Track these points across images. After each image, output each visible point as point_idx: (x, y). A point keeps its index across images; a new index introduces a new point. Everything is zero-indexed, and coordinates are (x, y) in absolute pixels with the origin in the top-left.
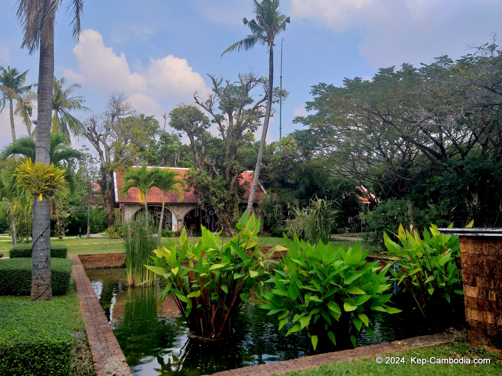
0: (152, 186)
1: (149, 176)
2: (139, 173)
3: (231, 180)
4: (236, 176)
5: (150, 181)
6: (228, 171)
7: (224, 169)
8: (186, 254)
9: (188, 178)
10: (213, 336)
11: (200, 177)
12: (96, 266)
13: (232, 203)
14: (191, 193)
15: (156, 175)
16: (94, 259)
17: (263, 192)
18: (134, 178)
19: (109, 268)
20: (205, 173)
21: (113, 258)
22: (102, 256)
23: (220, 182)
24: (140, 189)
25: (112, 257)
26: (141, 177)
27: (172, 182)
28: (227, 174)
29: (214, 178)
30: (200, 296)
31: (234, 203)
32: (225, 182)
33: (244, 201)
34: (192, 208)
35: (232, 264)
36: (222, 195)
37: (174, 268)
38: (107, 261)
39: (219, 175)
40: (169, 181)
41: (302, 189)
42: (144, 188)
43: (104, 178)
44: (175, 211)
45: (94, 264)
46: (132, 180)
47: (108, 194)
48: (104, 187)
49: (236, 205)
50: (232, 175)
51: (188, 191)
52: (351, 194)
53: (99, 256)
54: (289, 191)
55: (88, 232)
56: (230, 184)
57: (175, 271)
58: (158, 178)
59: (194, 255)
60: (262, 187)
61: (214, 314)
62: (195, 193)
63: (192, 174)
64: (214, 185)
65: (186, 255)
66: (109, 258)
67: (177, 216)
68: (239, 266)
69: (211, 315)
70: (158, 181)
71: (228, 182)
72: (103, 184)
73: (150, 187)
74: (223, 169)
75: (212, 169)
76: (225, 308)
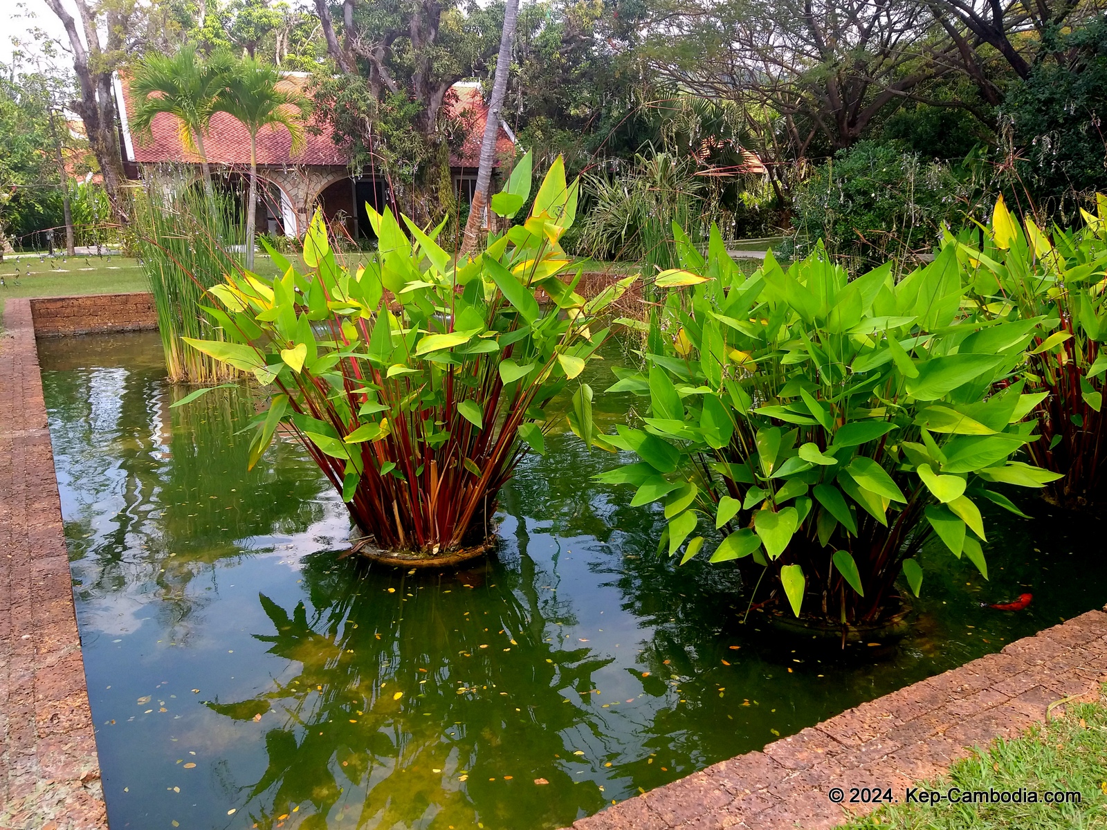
0: (217, 108)
1: (204, 81)
2: (175, 72)
3: (427, 102)
4: (440, 93)
5: (209, 95)
6: (419, 78)
7: (410, 71)
8: (329, 298)
9: (315, 96)
10: (436, 550)
11: (347, 92)
12: (86, 330)
13: (435, 165)
14: (325, 139)
15: (223, 78)
16: (76, 309)
17: (509, 139)
18: (163, 86)
19: (122, 332)
20: (357, 82)
21: (130, 306)
22: (99, 302)
23: (400, 107)
24: (181, 117)
25: (126, 303)
26: (179, 83)
27: (269, 97)
28: (418, 87)
29: (382, 97)
30: (390, 437)
31: (438, 167)
32: (410, 109)
33: (465, 163)
34: (330, 178)
35: (491, 334)
36: (408, 144)
37: (291, 346)
38: (115, 315)
39: (395, 90)
40: (264, 96)
41: (607, 131)
42: (192, 113)
43: (89, 96)
44: (288, 187)
45: (78, 324)
46: (156, 94)
47: (104, 139)
48: (91, 122)
49: (445, 171)
50: (430, 87)
51: (316, 131)
52: (725, 143)
53: (89, 302)
54: (576, 136)
55: (70, 243)
56: (425, 113)
57: (295, 358)
58: (228, 85)
59: (357, 304)
60: (506, 127)
61: (436, 485)
62: (337, 139)
63: (324, 84)
64: (384, 116)
65: (330, 305)
66: (118, 307)
67: (294, 200)
68: (513, 337)
69: (427, 490)
70: (232, 98)
71: (421, 108)
72: (89, 112)
73: (210, 114)
74: (403, 74)
75: (376, 71)
76: (472, 466)
